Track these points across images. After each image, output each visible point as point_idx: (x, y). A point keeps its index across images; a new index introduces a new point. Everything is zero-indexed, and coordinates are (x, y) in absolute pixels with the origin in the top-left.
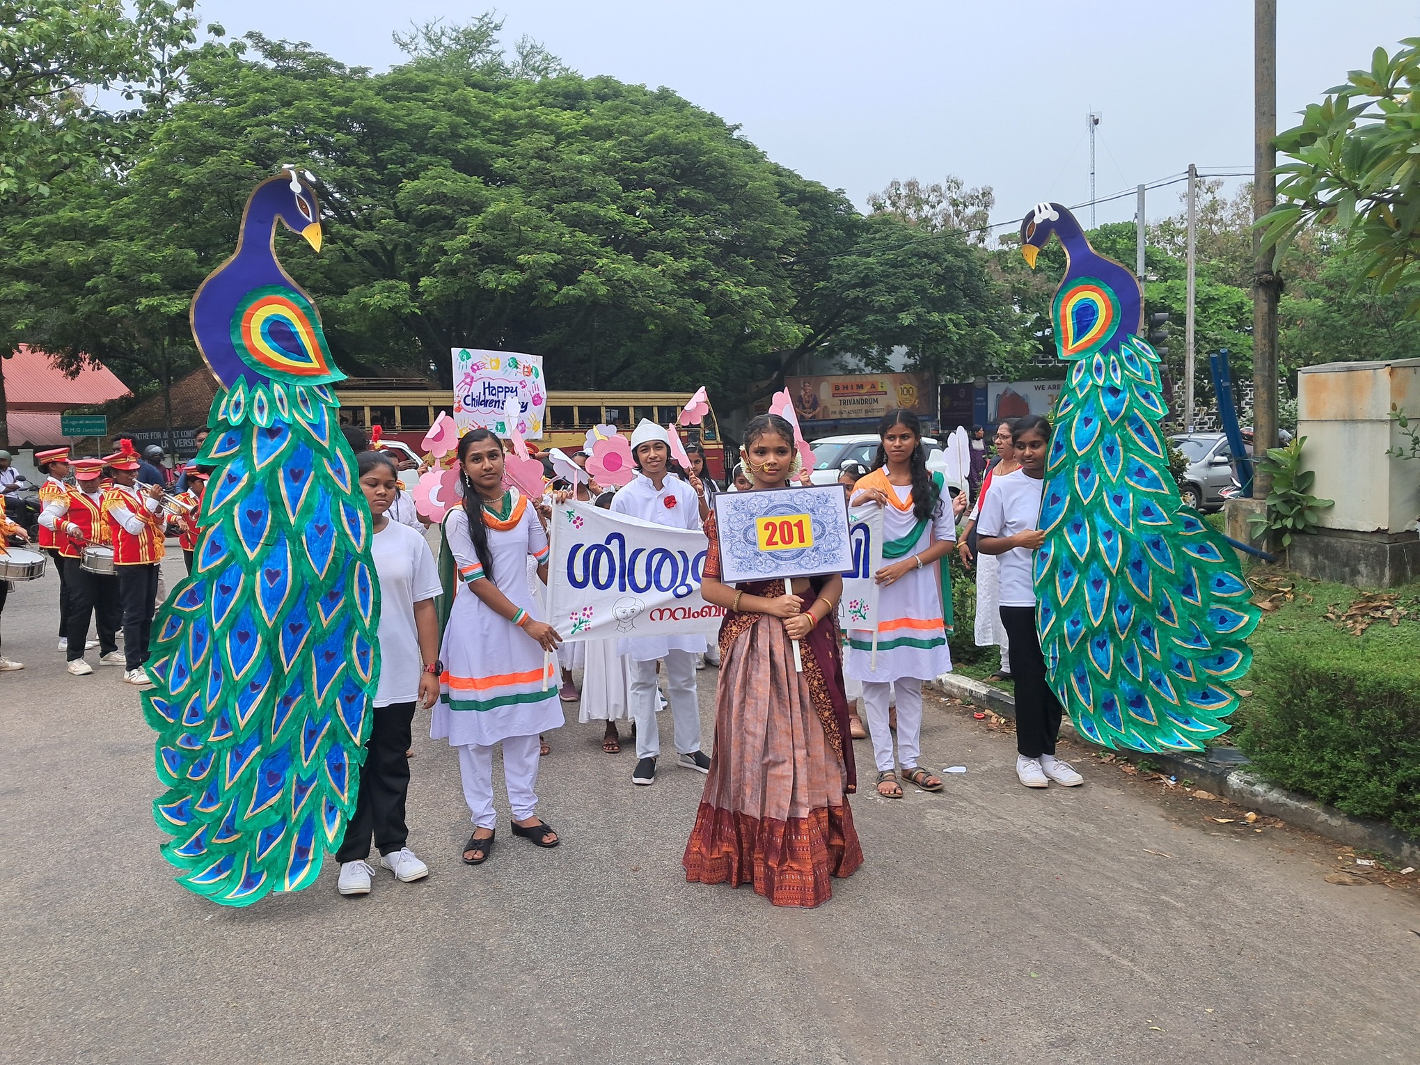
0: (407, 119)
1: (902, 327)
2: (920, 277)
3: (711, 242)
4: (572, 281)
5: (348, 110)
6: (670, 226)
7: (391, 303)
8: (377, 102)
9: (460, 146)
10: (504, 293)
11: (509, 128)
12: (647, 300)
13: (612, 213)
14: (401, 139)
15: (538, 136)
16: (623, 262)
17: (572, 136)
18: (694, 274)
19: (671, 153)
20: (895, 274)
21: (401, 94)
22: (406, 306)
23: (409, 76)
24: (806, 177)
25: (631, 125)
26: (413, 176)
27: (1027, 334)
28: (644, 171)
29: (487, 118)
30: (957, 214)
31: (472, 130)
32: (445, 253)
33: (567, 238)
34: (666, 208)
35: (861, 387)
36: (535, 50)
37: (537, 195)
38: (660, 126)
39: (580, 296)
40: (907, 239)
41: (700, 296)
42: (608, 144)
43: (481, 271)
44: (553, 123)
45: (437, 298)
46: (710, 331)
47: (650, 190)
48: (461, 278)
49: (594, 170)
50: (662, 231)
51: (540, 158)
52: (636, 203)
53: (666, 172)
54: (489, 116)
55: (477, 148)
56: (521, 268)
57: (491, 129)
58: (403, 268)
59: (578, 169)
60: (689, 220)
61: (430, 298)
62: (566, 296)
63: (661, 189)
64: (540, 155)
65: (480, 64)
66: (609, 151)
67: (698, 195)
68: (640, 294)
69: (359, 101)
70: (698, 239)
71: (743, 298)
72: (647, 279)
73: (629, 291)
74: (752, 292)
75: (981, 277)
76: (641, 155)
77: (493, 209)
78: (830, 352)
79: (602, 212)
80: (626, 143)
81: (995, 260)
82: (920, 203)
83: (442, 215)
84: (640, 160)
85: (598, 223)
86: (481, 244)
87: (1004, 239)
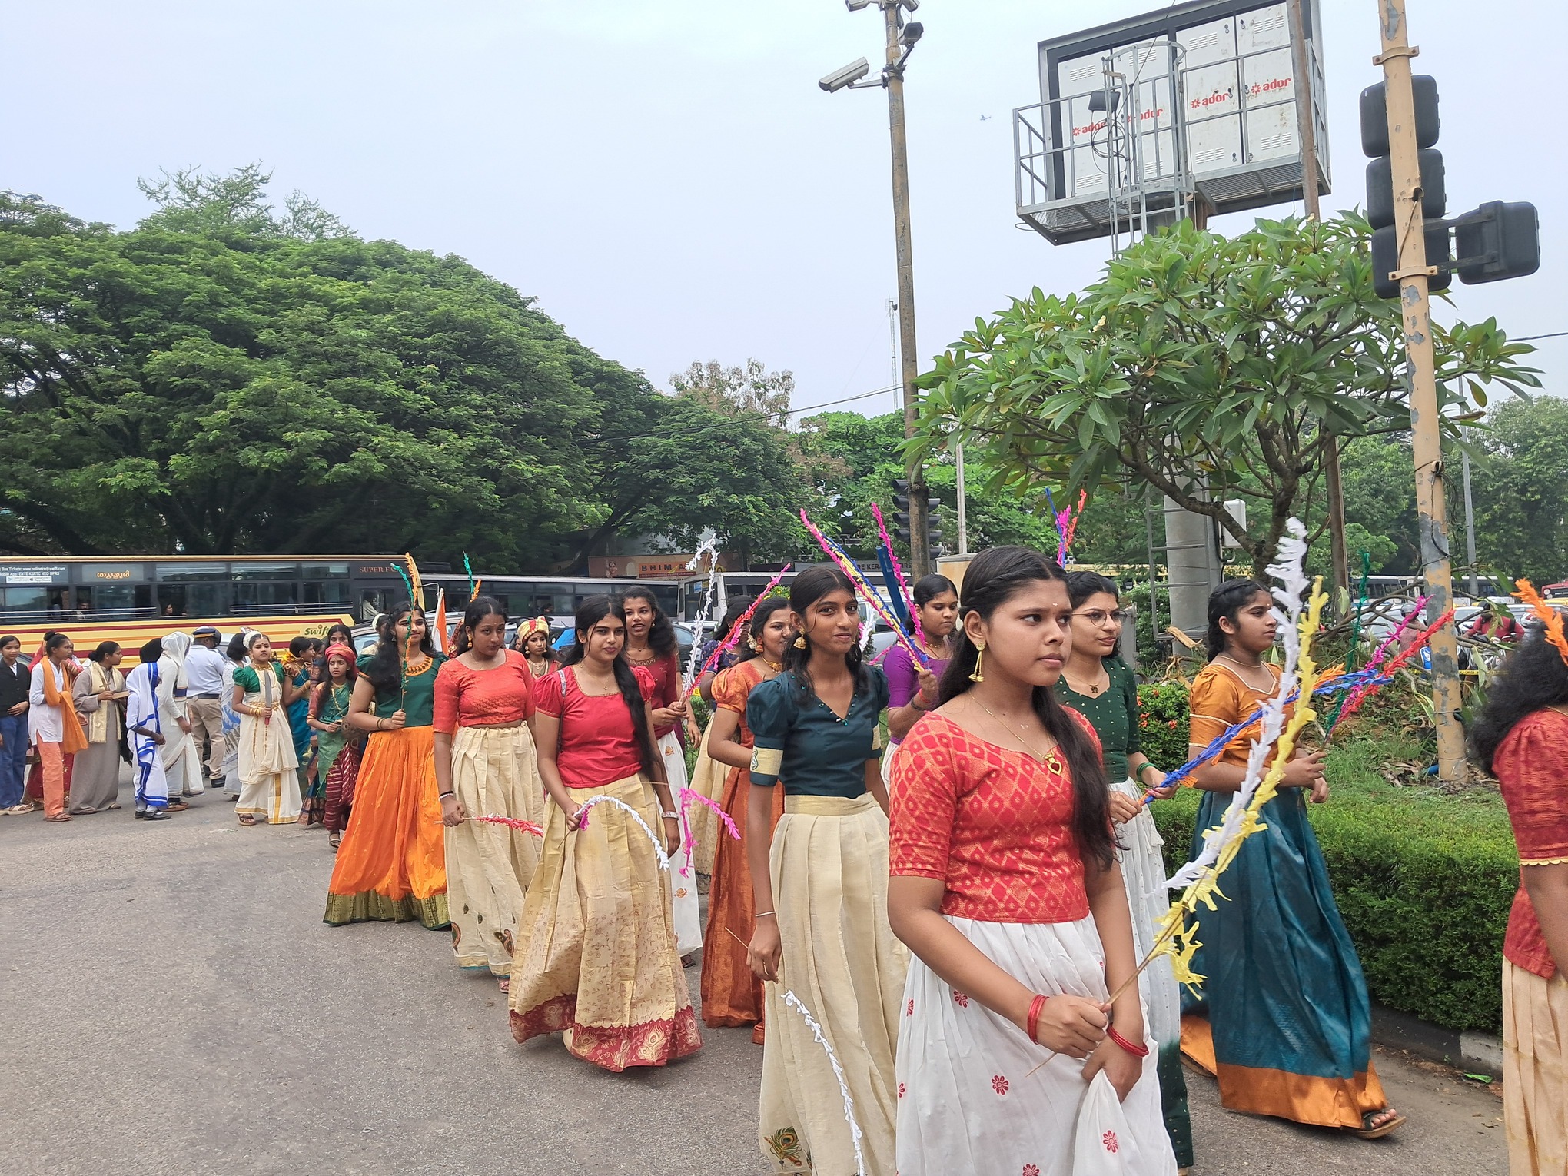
0: (157, 284)
1: (703, 508)
2: (720, 459)
3: (501, 421)
4: (345, 459)
5: (87, 272)
6: (456, 403)
7: (136, 483)
8: (122, 265)
9: (220, 316)
10: (268, 471)
11: (277, 296)
12: (429, 479)
13: (389, 390)
14: (150, 306)
15: (308, 308)
16: (403, 439)
17: (346, 310)
18: (482, 451)
19: (456, 329)
20: (695, 456)
21: (149, 255)
22: (154, 486)
23: (159, 234)
24: (604, 357)
25: (413, 300)
26: (166, 346)
27: (830, 515)
28: (426, 347)
29: (252, 286)
30: (760, 396)
31: (234, 299)
32: (200, 428)
33: (339, 415)
34: (451, 385)
35: (669, 567)
36: (308, 206)
37: (307, 370)
38: (444, 302)
39: (354, 474)
40: (706, 422)
41: (493, 475)
42: (387, 318)
43: (242, 448)
44: (327, 294)
45: (190, 477)
46: (502, 510)
47: (433, 366)
48: (219, 456)
49: (371, 345)
50: (446, 408)
51: (311, 331)
52: (417, 379)
53: (451, 349)
54: (254, 284)
55: (240, 319)
56: (288, 446)
57: (256, 298)
58: (149, 444)
59: (353, 344)
60: (476, 398)
61: (182, 478)
62: (338, 474)
63: (444, 366)
64: (311, 328)
65: (244, 217)
66: (388, 325)
67: (486, 373)
68: (421, 472)
69: (100, 263)
70: (486, 416)
71: (536, 477)
72: (429, 457)
73: (409, 469)
74: (546, 470)
75: (781, 461)
76: (423, 330)
77: (257, 384)
78: (634, 533)
79: (379, 388)
80: (406, 317)
81: (796, 444)
82: (722, 385)
83: (197, 388)
84: (422, 336)
85: (375, 399)
86: (242, 421)
87: (805, 422)
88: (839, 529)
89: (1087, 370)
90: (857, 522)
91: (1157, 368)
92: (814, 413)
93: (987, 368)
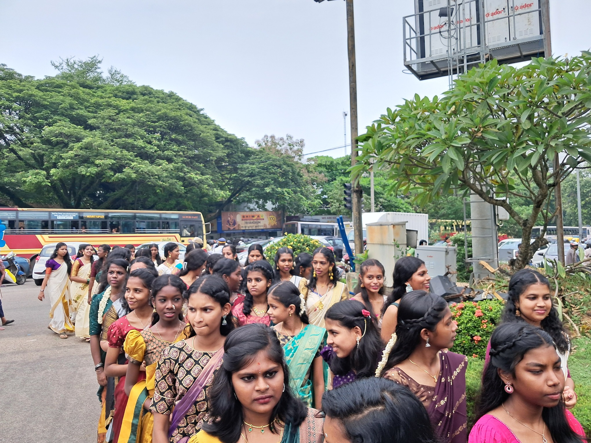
0: (49, 100)
1: (266, 193)
2: (274, 174)
3: (185, 157)
4: (121, 172)
5: (21, 95)
6: (168, 150)
7: (37, 181)
8: (35, 92)
9: (74, 113)
10: (89, 176)
11: (98, 106)
12: (155, 180)
13: (140, 144)
14: (46, 109)
15: (109, 110)
16: (144, 164)
17: (125, 111)
18: (178, 169)
19: (168, 120)
20: (264, 172)
21: (49, 89)
22: (44, 182)
23: (53, 81)
24: (229, 132)
25: (151, 108)
26: (49, 125)
27: (318, 197)
28: (156, 126)
29: (88, 101)
30: (291, 149)
31: (81, 107)
32: (63, 158)
33: (119, 153)
34: (166, 142)
35: (253, 216)
36: (117, 72)
37: (107, 135)
38: (163, 109)
39: (124, 178)
40: (269, 159)
41: (182, 179)
42: (141, 115)
43: (80, 166)
44: (117, 105)
45: (59, 178)
46: (185, 193)
47: (158, 134)
48: (70, 169)
49: (134, 125)
50: (163, 151)
51: (110, 119)
53: (166, 128)
54: (89, 101)
55: (82, 115)
56: (97, 166)
57: (89, 106)
58: (44, 165)
59: (126, 125)
60: (175, 148)
61: (56, 179)
62: (117, 178)
63: (163, 134)
65: (91, 77)
66: (141, 118)
67: (180, 138)
68: (152, 177)
69: (26, 91)
70: (180, 155)
71: (199, 180)
72: (154, 171)
73: (147, 176)
74: (203, 177)
75: (299, 175)
76: (155, 120)
77: (86, 140)
78: (239, 203)
79: (135, 143)
80: (149, 115)
81: (305, 168)
82: (276, 144)
83: (62, 142)
84: (154, 122)
85: (134, 147)
86: (80, 155)
87: (309, 160)
88: (322, 203)
89: (446, 133)
90: (329, 201)
91: (482, 132)
92: (313, 156)
93: (393, 131)
